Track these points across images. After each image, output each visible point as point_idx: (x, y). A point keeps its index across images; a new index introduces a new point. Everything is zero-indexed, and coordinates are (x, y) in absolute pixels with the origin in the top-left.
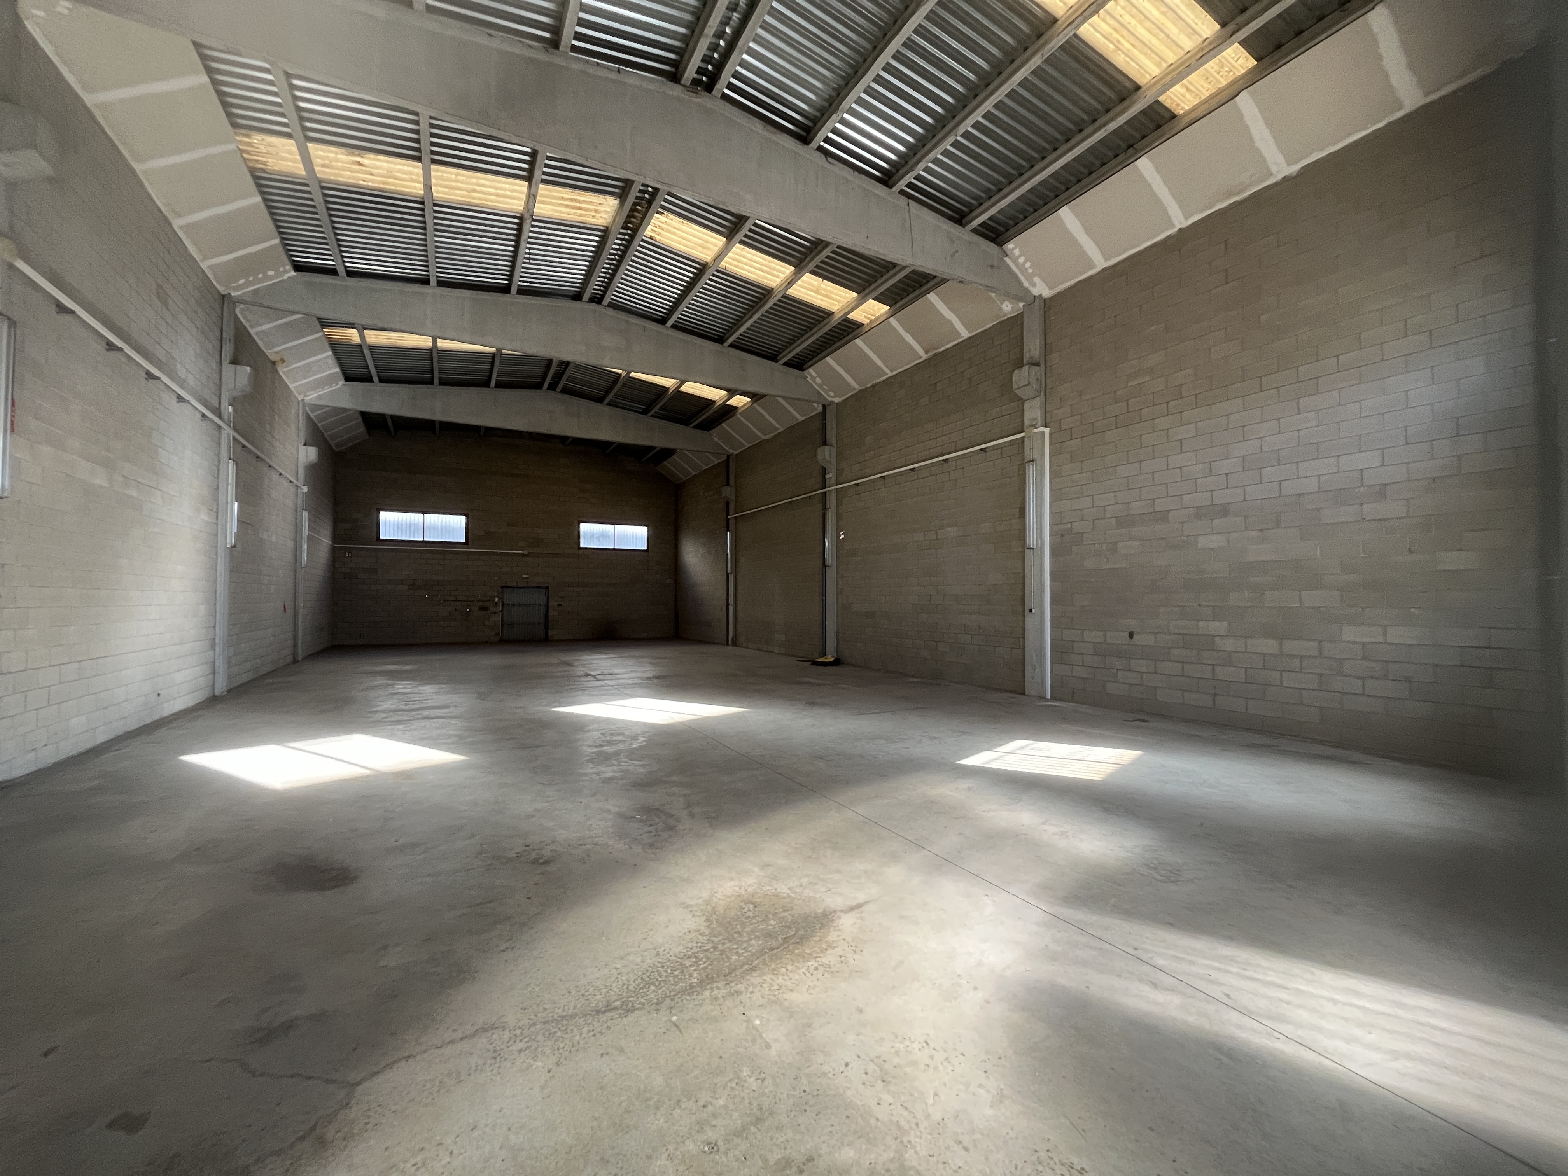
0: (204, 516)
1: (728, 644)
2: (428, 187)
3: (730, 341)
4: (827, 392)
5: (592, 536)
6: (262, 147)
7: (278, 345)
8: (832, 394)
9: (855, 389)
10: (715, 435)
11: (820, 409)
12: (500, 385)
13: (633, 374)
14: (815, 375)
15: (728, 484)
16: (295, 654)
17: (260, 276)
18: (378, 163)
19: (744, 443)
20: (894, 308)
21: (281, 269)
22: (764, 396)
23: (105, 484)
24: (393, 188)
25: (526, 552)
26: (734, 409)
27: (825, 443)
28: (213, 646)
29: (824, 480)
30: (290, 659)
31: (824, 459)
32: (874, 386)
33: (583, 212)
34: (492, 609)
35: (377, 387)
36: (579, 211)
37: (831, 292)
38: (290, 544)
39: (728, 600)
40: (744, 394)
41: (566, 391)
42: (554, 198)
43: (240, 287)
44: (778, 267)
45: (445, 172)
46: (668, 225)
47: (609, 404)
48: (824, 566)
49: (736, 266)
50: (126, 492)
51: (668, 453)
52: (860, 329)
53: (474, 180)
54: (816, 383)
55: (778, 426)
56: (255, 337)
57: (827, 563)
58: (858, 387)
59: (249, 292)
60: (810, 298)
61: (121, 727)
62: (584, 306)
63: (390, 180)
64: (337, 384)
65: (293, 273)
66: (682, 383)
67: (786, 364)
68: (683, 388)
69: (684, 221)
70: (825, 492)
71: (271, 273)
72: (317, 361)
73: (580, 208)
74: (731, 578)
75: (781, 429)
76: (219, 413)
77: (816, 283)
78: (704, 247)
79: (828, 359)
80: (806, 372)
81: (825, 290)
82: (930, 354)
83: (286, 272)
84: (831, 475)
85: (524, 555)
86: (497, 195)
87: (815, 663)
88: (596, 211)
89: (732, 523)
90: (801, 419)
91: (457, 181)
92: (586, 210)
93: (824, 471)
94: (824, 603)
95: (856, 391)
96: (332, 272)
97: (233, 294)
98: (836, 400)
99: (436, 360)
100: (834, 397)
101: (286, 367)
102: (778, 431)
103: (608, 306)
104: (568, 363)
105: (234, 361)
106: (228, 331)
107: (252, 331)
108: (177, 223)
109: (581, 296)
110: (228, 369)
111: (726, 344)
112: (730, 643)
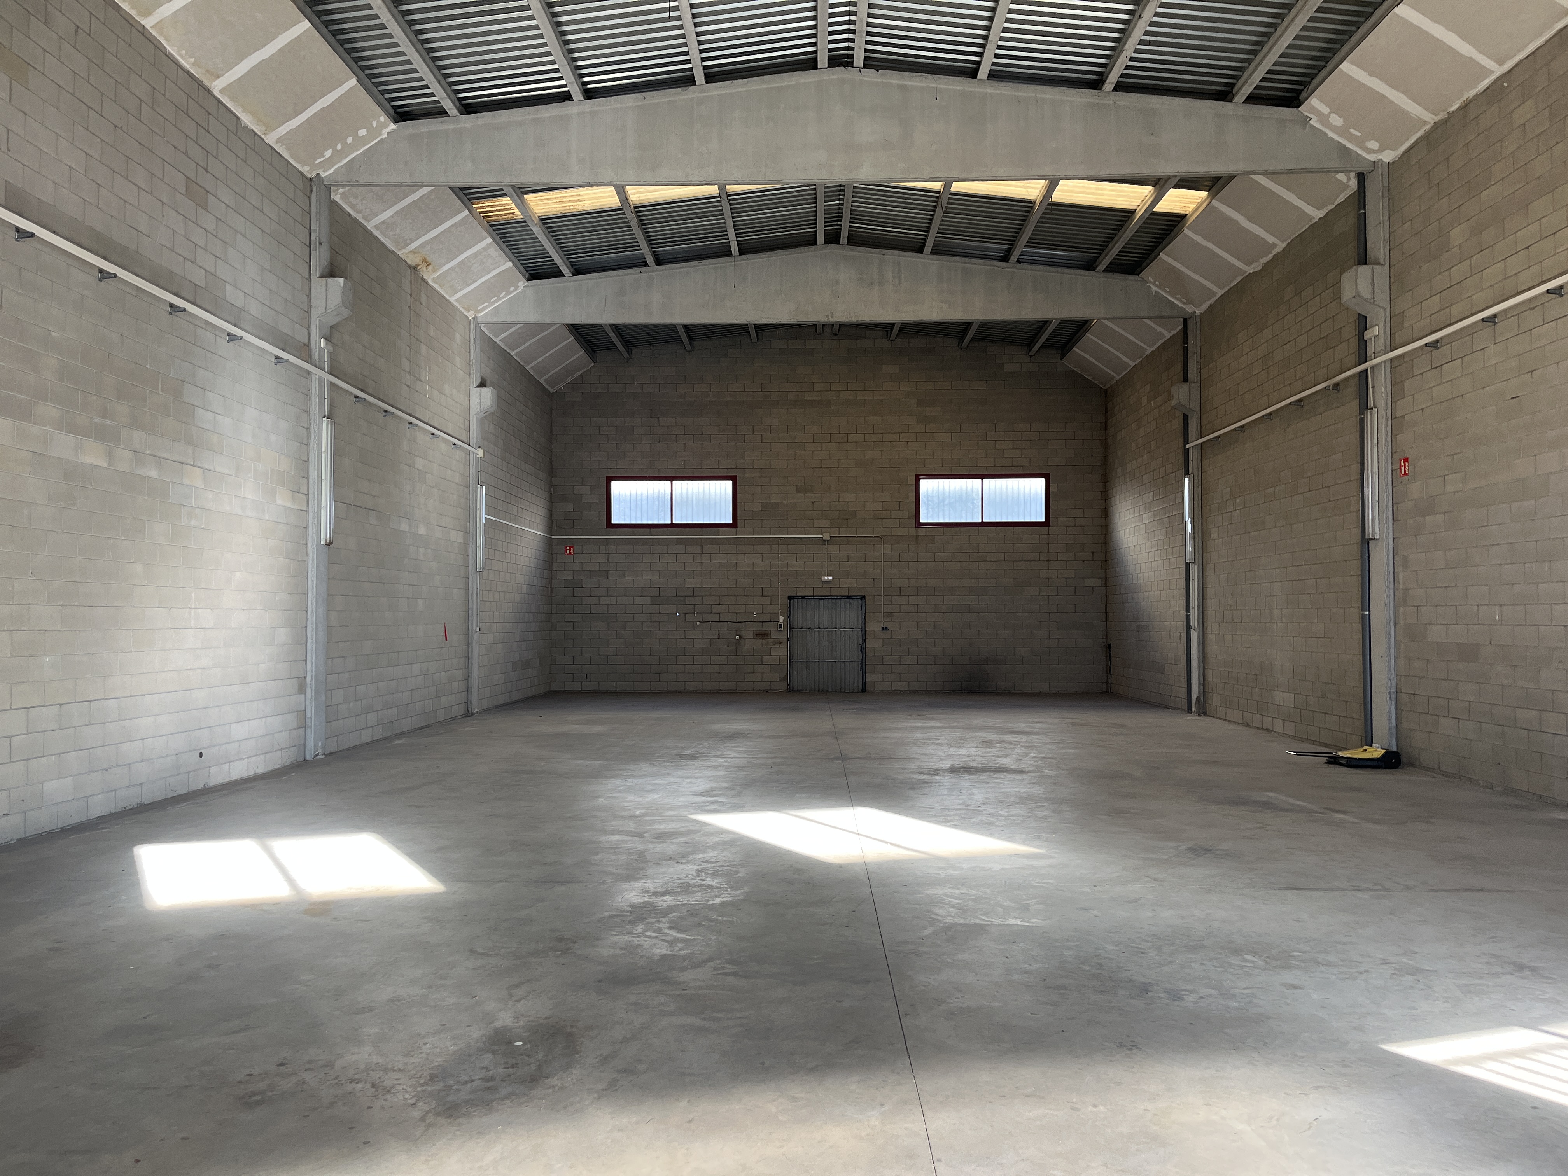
0: (284, 500)
1: (1190, 710)
3: (1113, 78)
4: (1360, 142)
5: (941, 500)
7: (412, 241)
8: (1373, 145)
9: (1425, 123)
10: (1152, 282)
11: (1353, 183)
12: (745, 249)
13: (958, 187)
14: (1325, 110)
15: (1186, 380)
16: (467, 703)
17: (350, 140)
19: (1214, 288)
21: (375, 124)
22: (1227, 179)
23: (103, 463)
25: (827, 536)
26: (1175, 221)
27: (1363, 259)
28: (302, 688)
29: (1363, 344)
30: (458, 710)
31: (1357, 295)
34: (774, 635)
35: (570, 282)
38: (457, 537)
39: (1188, 618)
40: (1187, 183)
41: (854, 241)
43: (330, 162)
47: (935, 251)
48: (1366, 542)
50: (139, 472)
54: (1333, 128)
55: (1271, 239)
56: (376, 233)
57: (1369, 532)
58: (1430, 119)
59: (342, 167)
61: (130, 797)
62: (826, 76)
64: (517, 287)
65: (393, 126)
66: (1053, 185)
67: (1253, 99)
68: (1058, 196)
70: (1366, 373)
71: (362, 132)
72: (475, 255)
74: (1194, 571)
75: (1281, 246)
76: (304, 351)
79: (1345, 66)
80: (1304, 109)
83: (383, 126)
84: (1376, 331)
85: (824, 542)
87: (1335, 761)
89: (1194, 456)
90: (1317, 214)
93: (1363, 322)
94: (1366, 623)
95: (1427, 127)
96: (441, 112)
97: (324, 175)
98: (1388, 156)
99: (634, 223)
100: (1381, 150)
101: (434, 271)
102: (1274, 252)
103: (865, 66)
104: (841, 189)
105: (331, 272)
106: (319, 229)
107: (370, 226)
108: (217, 86)
109: (815, 59)
110: (319, 285)
111: (1109, 86)
112: (1193, 708)
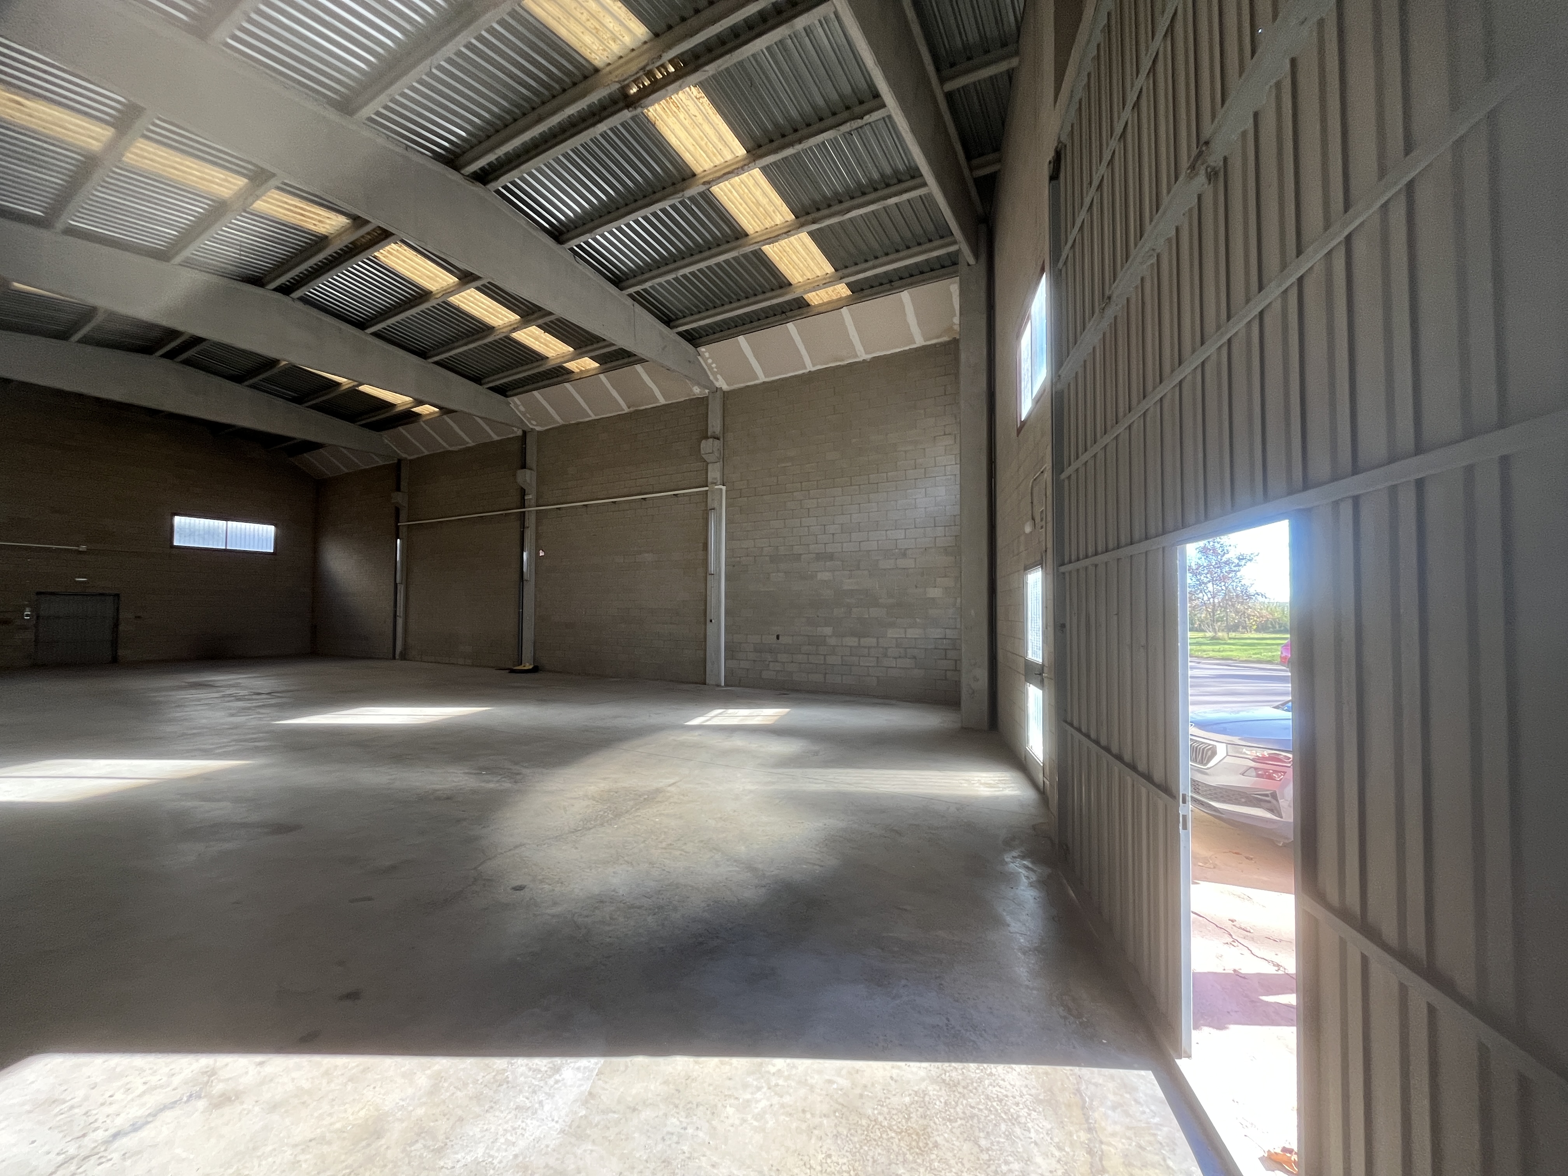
1: (394, 658)
2: (114, 150)
3: (437, 359)
4: (528, 420)
5: (192, 533)
8: (534, 423)
9: (558, 423)
10: (386, 437)
11: (520, 433)
12: (86, 341)
14: (518, 402)
15: (398, 489)
19: (424, 450)
20: (604, 367)
25: (83, 549)
26: (418, 415)
27: (524, 466)
29: (524, 501)
31: (525, 481)
32: (578, 424)
37: (550, 343)
39: (395, 612)
40: (433, 404)
41: (190, 362)
46: (402, 254)
49: (462, 302)
52: (569, 376)
54: (520, 411)
55: (467, 439)
57: (525, 577)
58: (561, 422)
60: (529, 342)
62: (265, 292)
66: (362, 383)
67: (491, 389)
68: (360, 389)
70: (524, 512)
74: (401, 589)
75: (471, 444)
77: (538, 333)
78: (432, 279)
79: (535, 393)
80: (509, 399)
81: (545, 339)
82: (632, 409)
84: (530, 497)
85: (80, 553)
88: (320, 221)
89: (405, 530)
90: (496, 438)
93: (523, 491)
94: (520, 616)
95: (559, 425)
98: (538, 428)
100: (536, 425)
102: (468, 445)
111: (431, 360)
112: (397, 657)
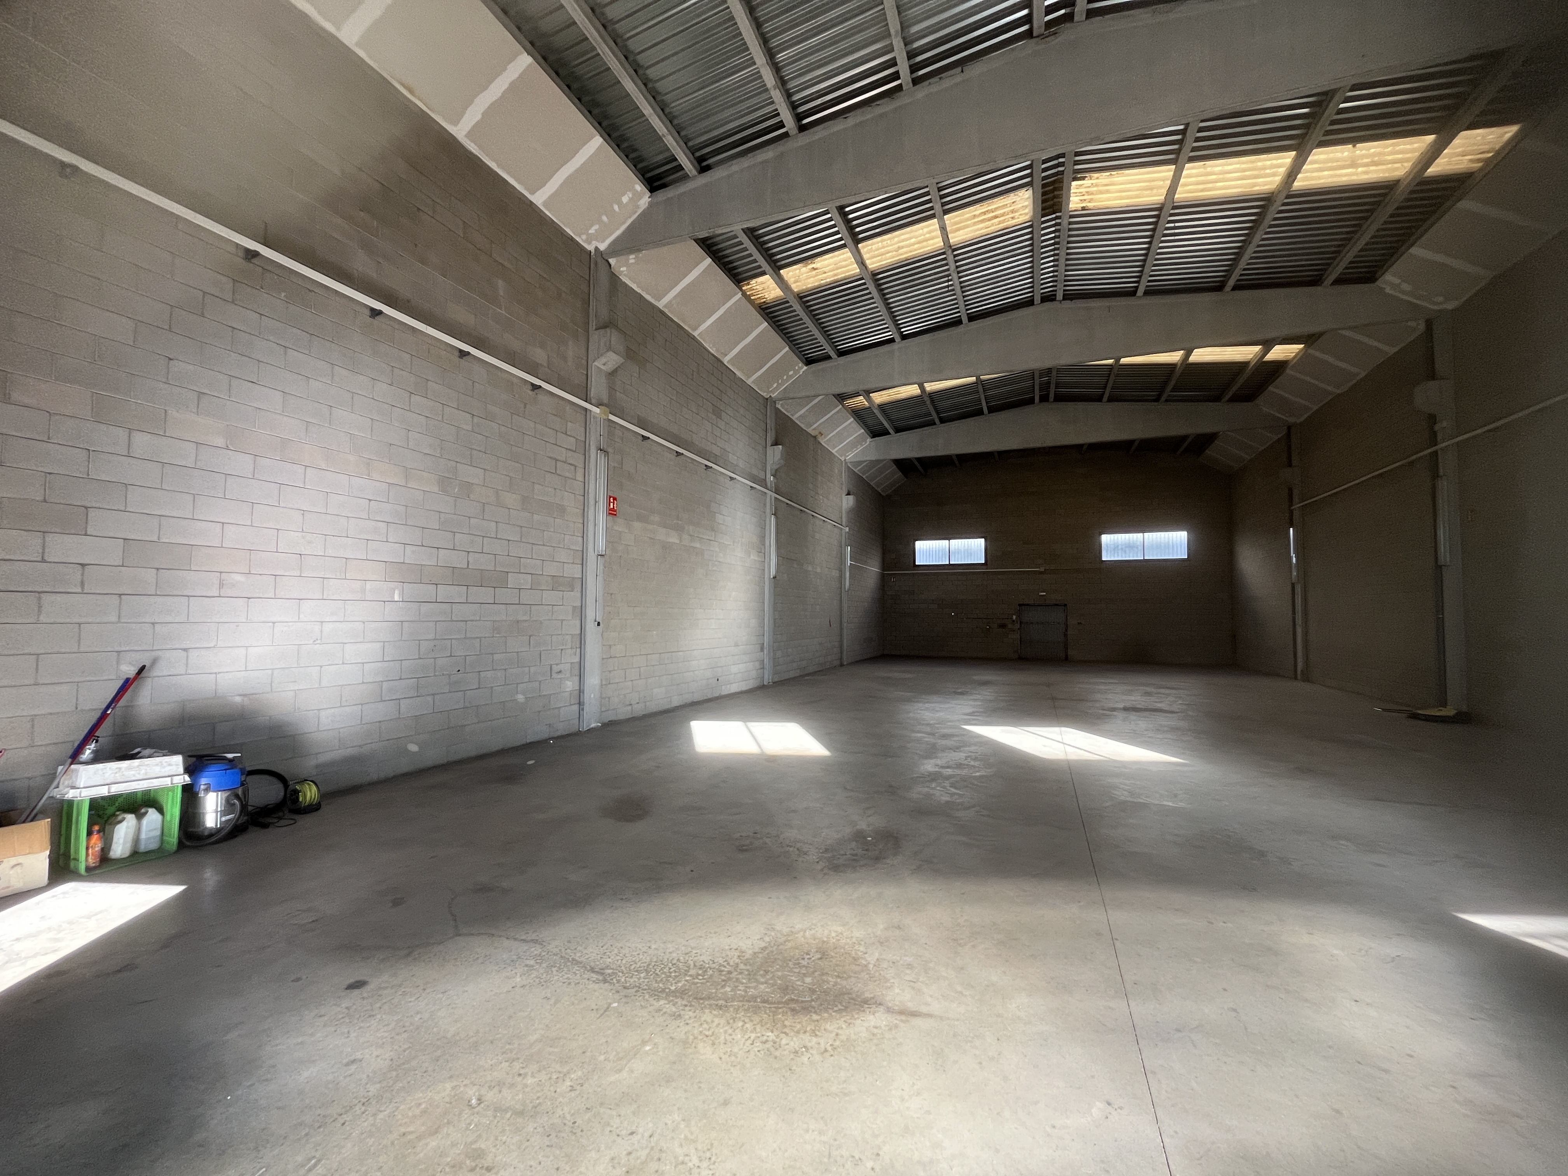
0: (754, 557)
1: (1296, 678)
2: (862, 263)
3: (1231, 283)
4: (1427, 299)
5: (1116, 548)
6: (758, 287)
7: (814, 424)
8: (1439, 299)
9: (1482, 279)
11: (1422, 327)
12: (991, 410)
13: (1124, 361)
14: (1397, 281)
15: (1290, 465)
16: (841, 659)
17: (785, 377)
18: (826, 262)
19: (1311, 405)
20: (1528, 122)
21: (797, 368)
22: (1321, 335)
23: (677, 541)
24: (843, 275)
25: (1042, 569)
26: (1280, 366)
27: (1432, 376)
28: (762, 649)
29: (1434, 434)
30: (837, 663)
31: (1428, 401)
33: (1001, 219)
34: (1010, 626)
35: (894, 437)
36: (998, 219)
37: (1382, 154)
38: (835, 573)
39: (1294, 619)
40: (1287, 341)
41: (1059, 398)
42: (968, 220)
43: (776, 389)
44: (1268, 163)
45: (872, 245)
46: (1097, 185)
47: (1110, 400)
48: (1439, 568)
49: (1202, 190)
50: (692, 545)
51: (1207, 440)
52: (1466, 184)
53: (896, 239)
54: (1403, 292)
55: (1355, 370)
56: (797, 422)
57: (1441, 561)
58: (1489, 275)
59: (781, 391)
60: (1344, 179)
61: (688, 698)
62: (1039, 309)
63: (840, 270)
64: (866, 442)
65: (805, 368)
66: (1189, 353)
67: (1338, 282)
68: (1192, 359)
69: (1113, 173)
70: (1436, 452)
71: (791, 373)
72: (845, 428)
73: (996, 217)
74: (1299, 589)
75: (1363, 373)
76: (763, 483)
77: (1346, 154)
78: (1151, 189)
79: (1413, 250)
80: (1379, 283)
81: (1366, 156)
83: (801, 368)
84: (1445, 424)
85: (1041, 573)
86: (919, 242)
87: (1414, 716)
88: (1013, 211)
89: (1296, 514)
90: (1392, 350)
91: (883, 247)
92: (1003, 215)
93: (1432, 419)
94: (1441, 626)
95: (1486, 281)
96: (828, 357)
97: (773, 396)
98: (1450, 306)
99: (928, 402)
100: (1445, 302)
101: (825, 438)
102: (1358, 378)
103: (1064, 299)
104: (1050, 370)
105: (776, 443)
106: (771, 423)
107: (794, 418)
108: (726, 360)
109: (1033, 300)
110: (770, 450)
111: (1228, 288)
112: (1299, 677)
